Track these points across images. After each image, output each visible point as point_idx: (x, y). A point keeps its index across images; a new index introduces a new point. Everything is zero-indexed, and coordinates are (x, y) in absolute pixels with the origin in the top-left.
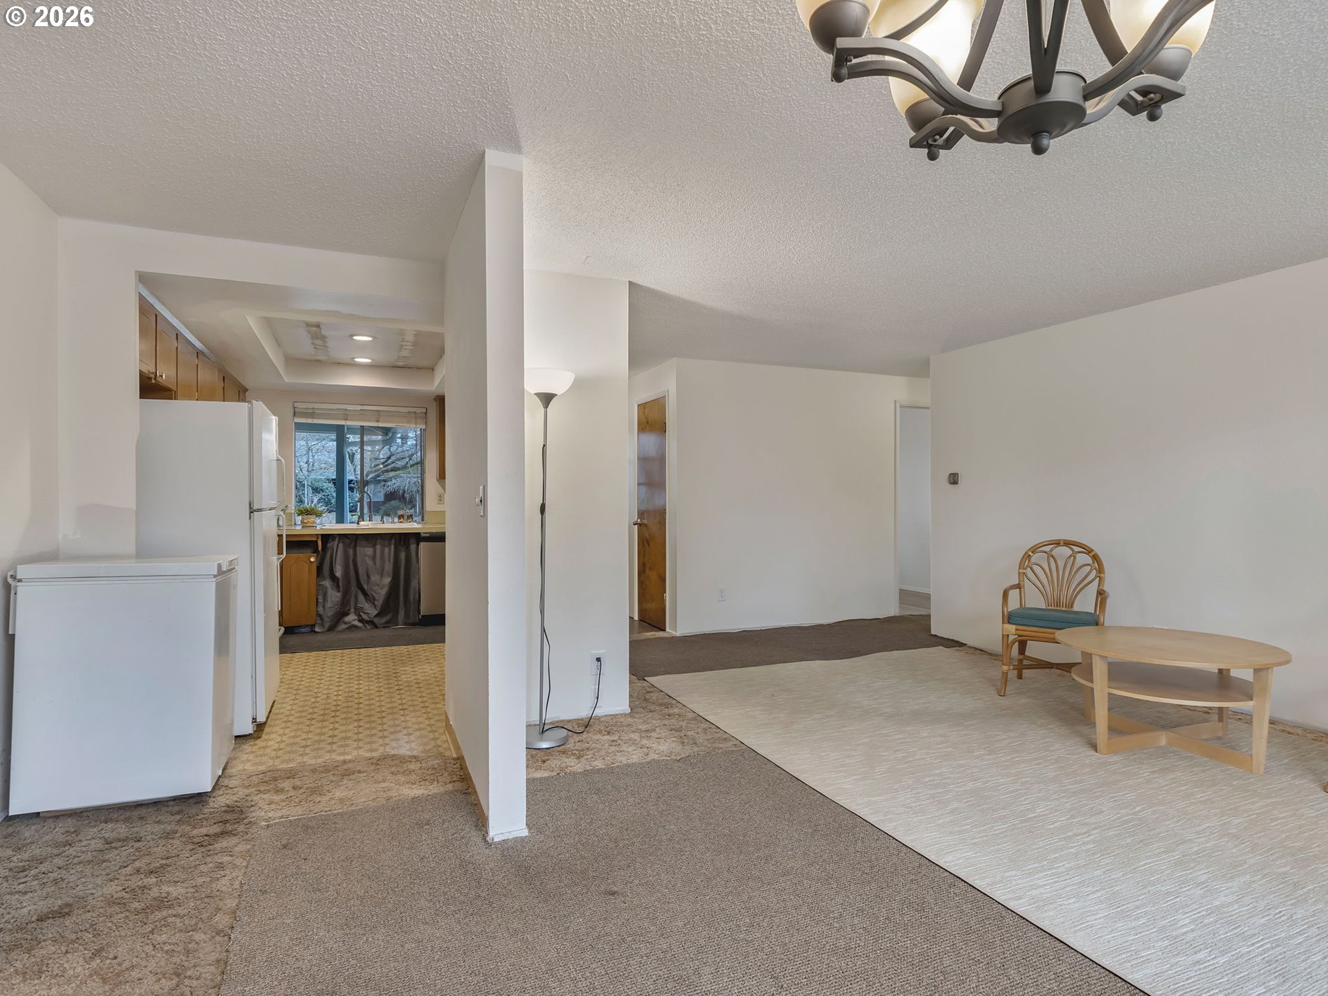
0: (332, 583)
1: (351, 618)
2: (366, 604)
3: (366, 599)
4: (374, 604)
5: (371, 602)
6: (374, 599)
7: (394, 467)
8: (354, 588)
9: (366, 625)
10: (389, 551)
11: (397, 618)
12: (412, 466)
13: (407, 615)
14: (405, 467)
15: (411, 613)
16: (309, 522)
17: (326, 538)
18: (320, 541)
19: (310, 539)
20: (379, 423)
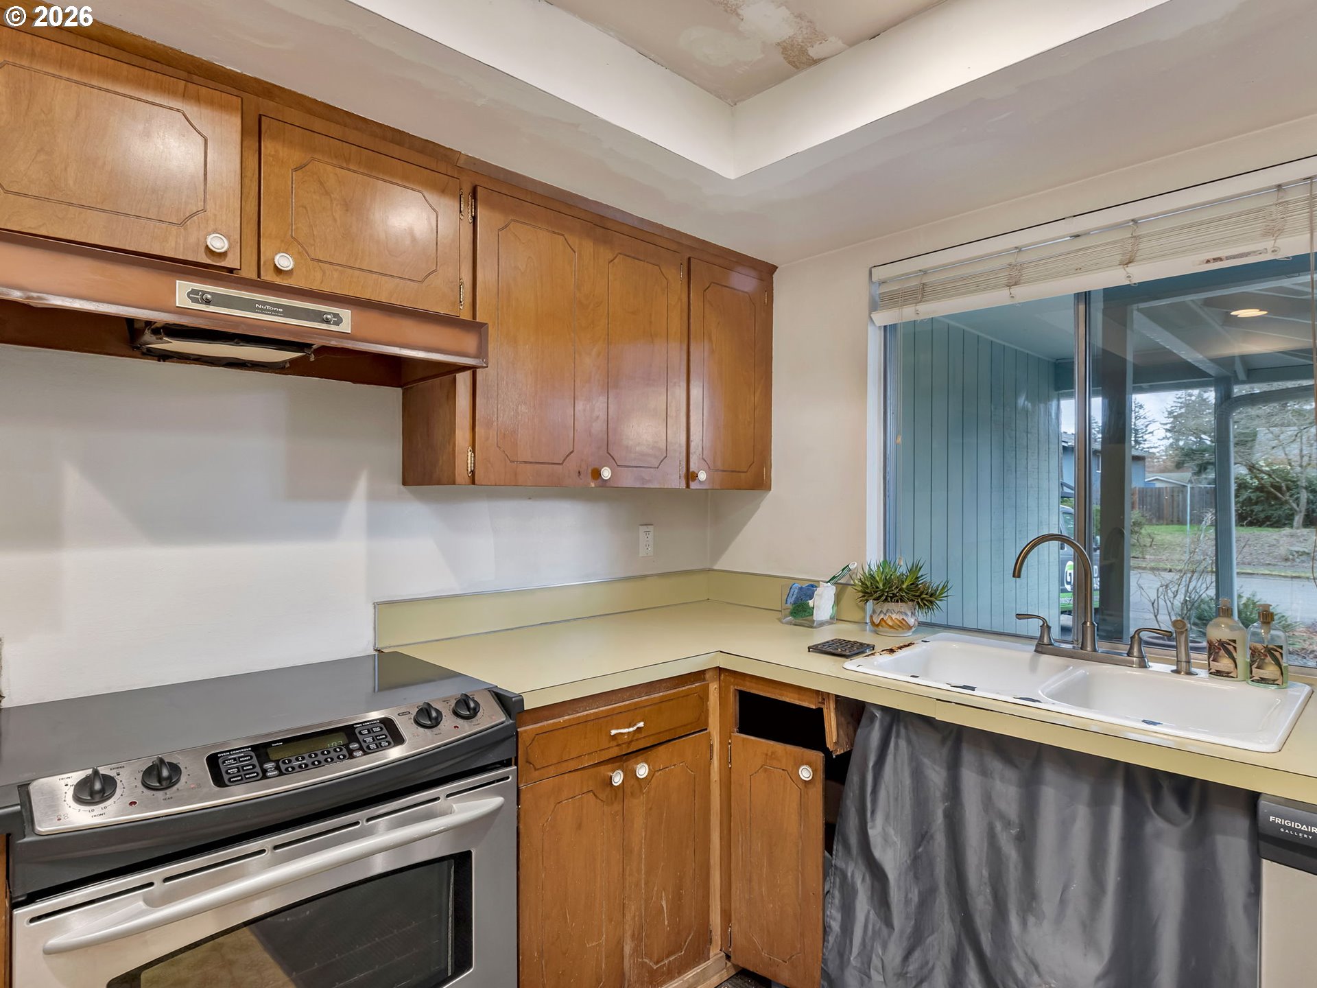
16: (883, 623)
17: (854, 711)
18: (833, 715)
19: (799, 700)
20: (1131, 269)
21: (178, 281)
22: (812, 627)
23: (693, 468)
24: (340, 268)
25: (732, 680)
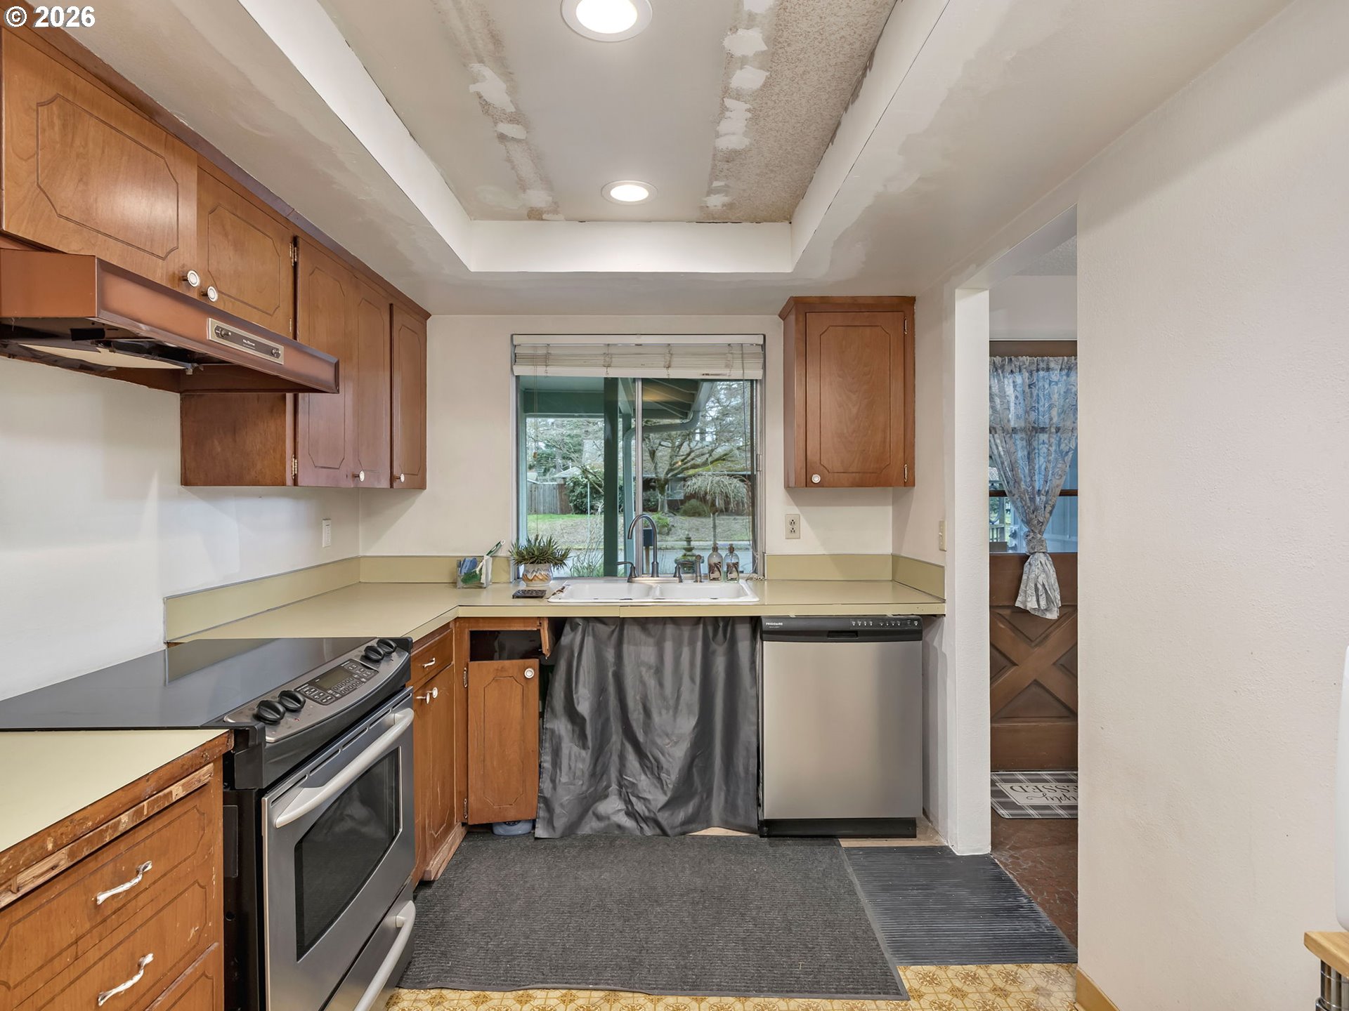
0: (569, 726)
1: (612, 807)
2: (643, 777)
3: (642, 765)
4: (659, 779)
5: (652, 773)
6: (660, 767)
7: (694, 464)
8: (616, 737)
9: (644, 825)
10: (690, 657)
11: (709, 808)
12: (712, 463)
13: (731, 806)
14: (705, 464)
15: (740, 802)
16: (536, 578)
17: (558, 625)
18: (546, 632)
19: (525, 627)
20: (670, 370)
21: (210, 319)
22: (481, 587)
23: (395, 473)
24: (233, 300)
25: (467, 625)
